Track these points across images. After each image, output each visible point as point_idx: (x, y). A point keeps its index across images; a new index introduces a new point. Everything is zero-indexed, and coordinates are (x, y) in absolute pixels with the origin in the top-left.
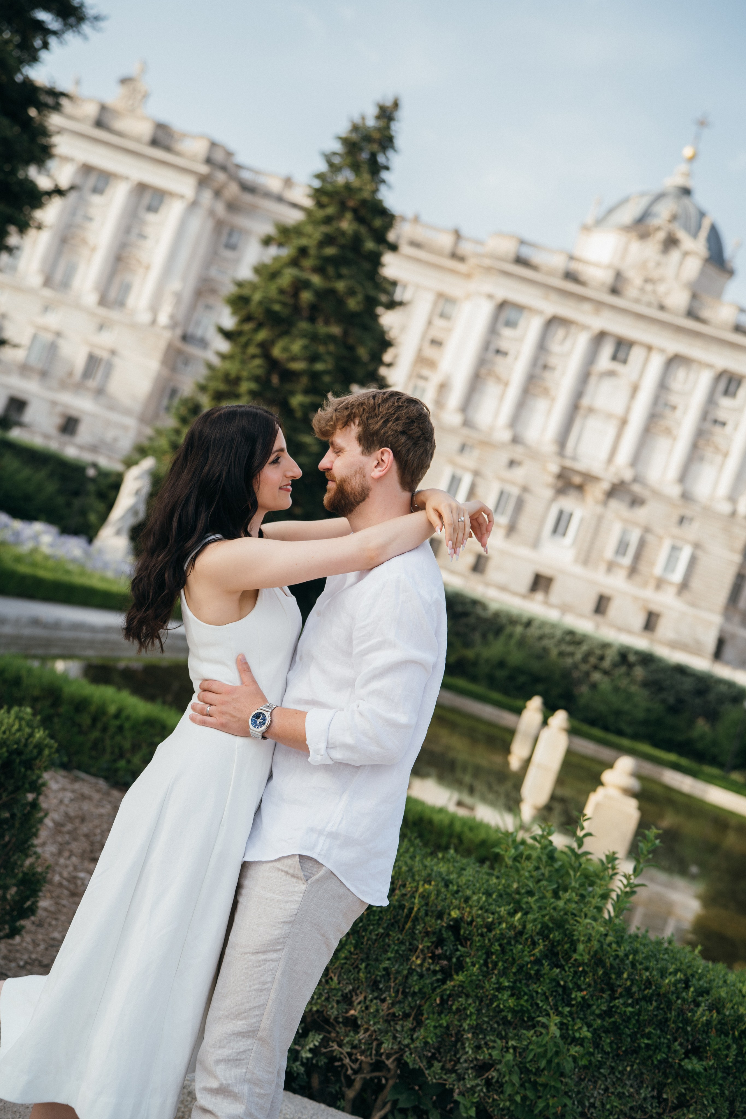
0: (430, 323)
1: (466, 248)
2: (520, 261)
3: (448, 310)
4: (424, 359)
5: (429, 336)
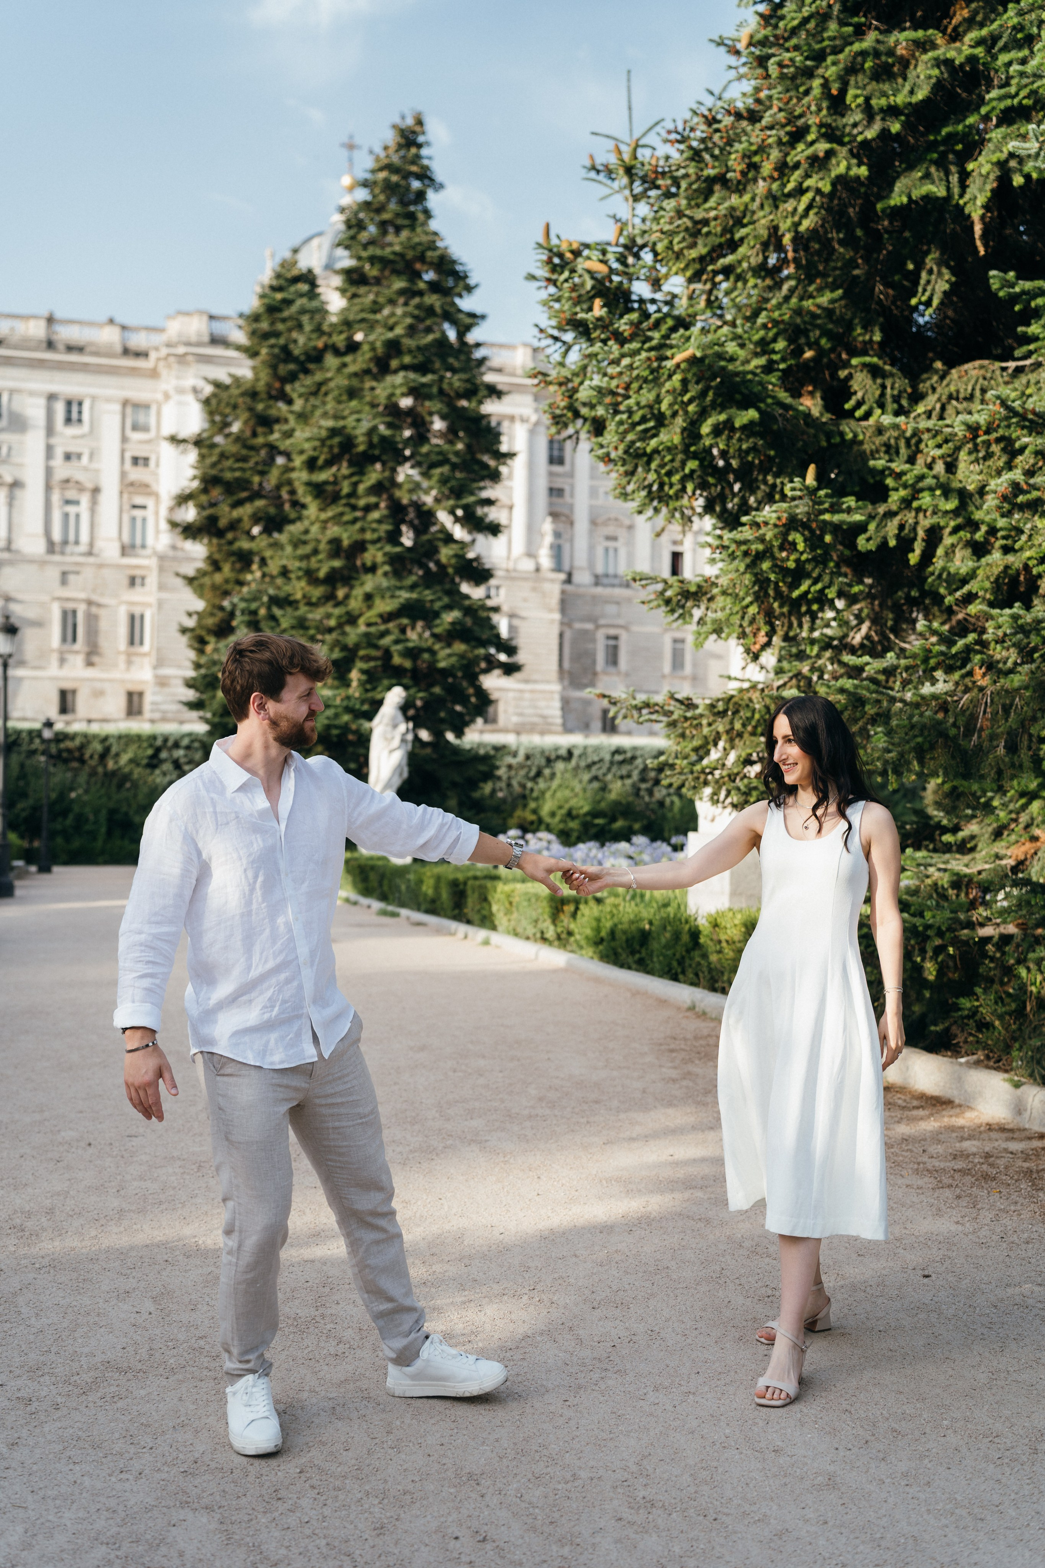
0: (124, 439)
1: (138, 341)
2: (216, 340)
3: (141, 419)
4: (132, 484)
5: (128, 456)
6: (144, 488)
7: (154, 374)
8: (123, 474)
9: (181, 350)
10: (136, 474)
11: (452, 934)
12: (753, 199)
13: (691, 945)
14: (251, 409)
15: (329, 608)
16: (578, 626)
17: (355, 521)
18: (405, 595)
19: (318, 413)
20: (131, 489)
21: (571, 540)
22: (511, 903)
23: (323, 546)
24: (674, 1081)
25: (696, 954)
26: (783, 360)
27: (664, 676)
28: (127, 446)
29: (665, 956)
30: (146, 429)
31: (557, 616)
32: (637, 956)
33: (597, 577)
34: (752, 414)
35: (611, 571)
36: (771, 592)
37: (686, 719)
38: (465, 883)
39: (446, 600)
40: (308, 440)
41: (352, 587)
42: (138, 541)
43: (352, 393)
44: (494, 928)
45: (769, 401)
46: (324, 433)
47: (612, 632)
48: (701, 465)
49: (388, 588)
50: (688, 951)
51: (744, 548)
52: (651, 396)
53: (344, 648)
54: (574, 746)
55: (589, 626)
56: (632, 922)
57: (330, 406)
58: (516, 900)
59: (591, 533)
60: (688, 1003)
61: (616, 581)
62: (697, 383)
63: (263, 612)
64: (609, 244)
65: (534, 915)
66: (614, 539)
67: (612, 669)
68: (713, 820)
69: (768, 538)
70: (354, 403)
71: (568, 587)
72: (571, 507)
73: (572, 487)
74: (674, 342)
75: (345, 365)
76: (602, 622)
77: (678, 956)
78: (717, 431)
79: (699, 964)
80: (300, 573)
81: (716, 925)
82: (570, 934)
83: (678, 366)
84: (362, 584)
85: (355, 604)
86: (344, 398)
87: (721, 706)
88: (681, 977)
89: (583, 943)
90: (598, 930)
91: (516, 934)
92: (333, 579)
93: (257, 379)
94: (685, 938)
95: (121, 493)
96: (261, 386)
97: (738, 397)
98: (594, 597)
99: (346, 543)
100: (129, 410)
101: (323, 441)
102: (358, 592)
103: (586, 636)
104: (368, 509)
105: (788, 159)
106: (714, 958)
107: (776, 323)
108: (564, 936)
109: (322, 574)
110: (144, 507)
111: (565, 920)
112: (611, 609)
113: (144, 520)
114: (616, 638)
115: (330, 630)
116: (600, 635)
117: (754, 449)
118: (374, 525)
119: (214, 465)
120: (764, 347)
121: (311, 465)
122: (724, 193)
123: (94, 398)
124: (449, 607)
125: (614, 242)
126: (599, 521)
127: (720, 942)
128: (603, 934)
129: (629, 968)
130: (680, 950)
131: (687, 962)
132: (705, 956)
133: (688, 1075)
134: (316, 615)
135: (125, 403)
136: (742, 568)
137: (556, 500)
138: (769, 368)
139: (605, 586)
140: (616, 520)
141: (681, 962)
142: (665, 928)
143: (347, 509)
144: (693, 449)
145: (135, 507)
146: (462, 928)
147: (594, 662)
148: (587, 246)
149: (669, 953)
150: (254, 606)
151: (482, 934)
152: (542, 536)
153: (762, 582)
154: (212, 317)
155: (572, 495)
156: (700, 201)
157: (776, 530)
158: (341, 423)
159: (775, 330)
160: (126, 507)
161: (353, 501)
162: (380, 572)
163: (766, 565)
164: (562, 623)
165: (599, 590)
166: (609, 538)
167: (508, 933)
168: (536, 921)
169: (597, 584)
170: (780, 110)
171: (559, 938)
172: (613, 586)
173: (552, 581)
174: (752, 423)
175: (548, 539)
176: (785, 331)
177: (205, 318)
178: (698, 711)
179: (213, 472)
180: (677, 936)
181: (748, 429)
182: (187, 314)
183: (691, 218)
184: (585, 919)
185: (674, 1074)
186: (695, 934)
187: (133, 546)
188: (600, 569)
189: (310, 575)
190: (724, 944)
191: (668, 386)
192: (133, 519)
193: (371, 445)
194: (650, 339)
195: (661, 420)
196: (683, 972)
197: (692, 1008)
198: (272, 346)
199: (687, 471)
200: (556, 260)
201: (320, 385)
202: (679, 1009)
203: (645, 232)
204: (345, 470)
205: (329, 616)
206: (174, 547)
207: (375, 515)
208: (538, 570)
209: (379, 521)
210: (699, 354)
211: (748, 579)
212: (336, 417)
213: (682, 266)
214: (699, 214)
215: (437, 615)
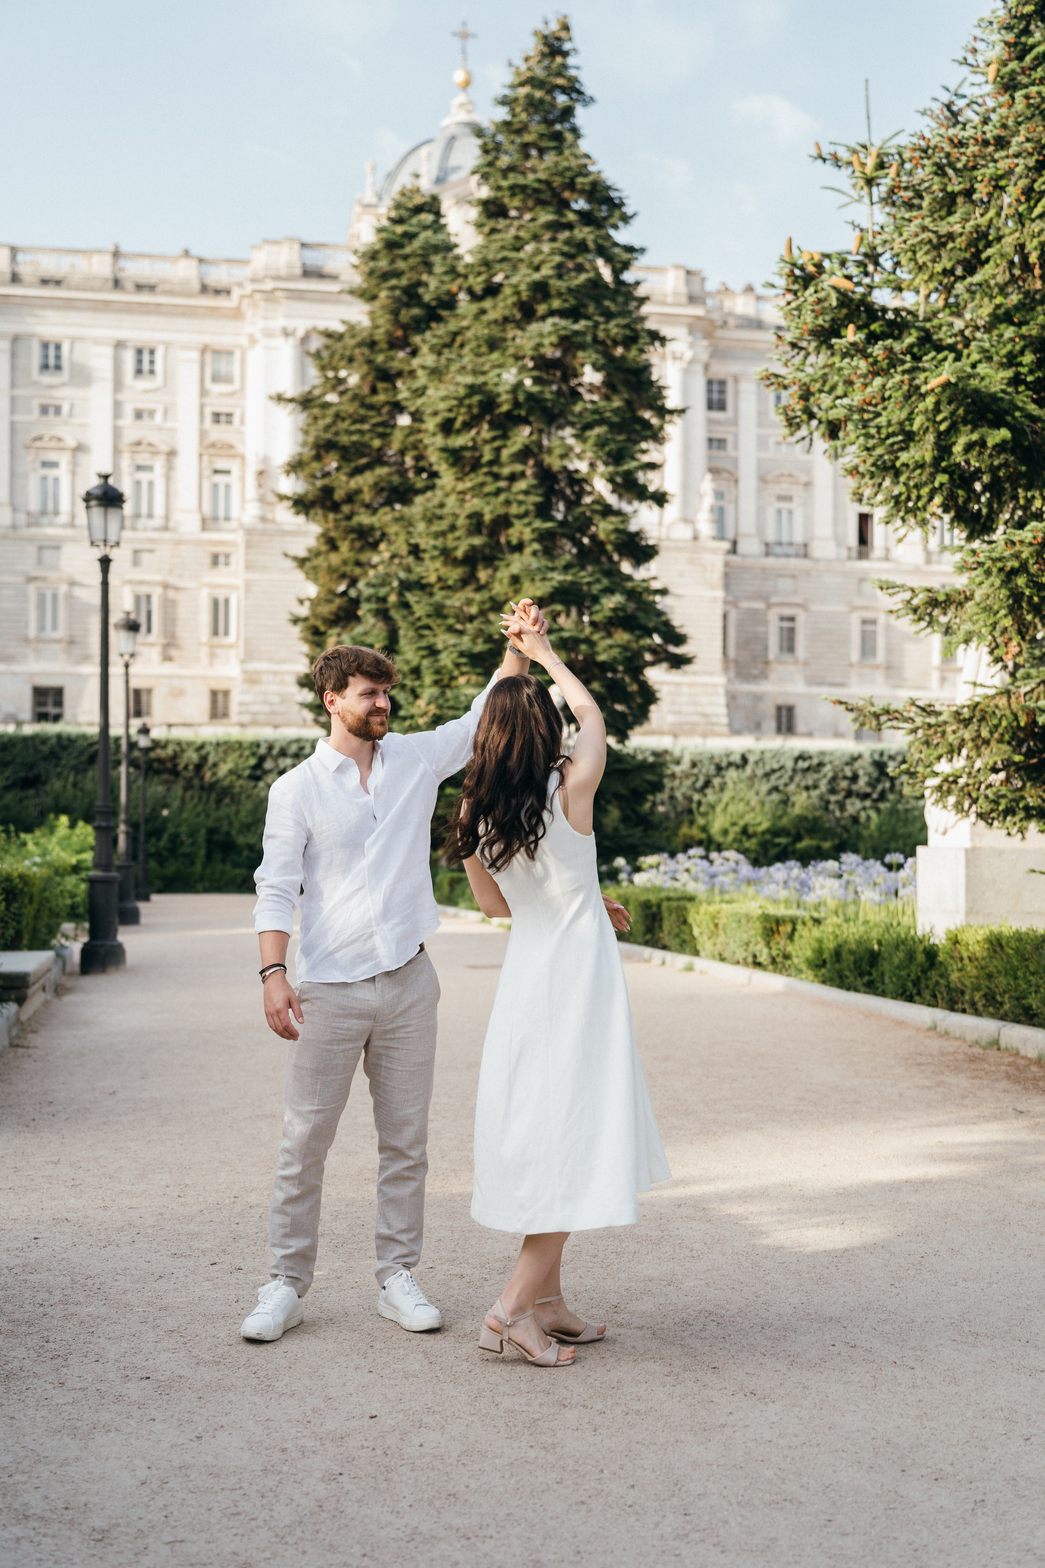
0: (204, 392)
1: (218, 276)
2: (309, 273)
3: (223, 367)
4: (213, 445)
5: (208, 411)
6: (227, 449)
7: (237, 314)
8: (203, 434)
9: (269, 285)
10: (217, 433)
11: (648, 961)
12: (998, 214)
13: (927, 965)
14: (369, 362)
15: (468, 593)
16: (745, 604)
17: (498, 492)
18: (558, 577)
19: (454, 368)
20: (212, 451)
21: (736, 502)
22: (716, 925)
23: (461, 522)
24: (929, 1088)
25: (934, 975)
26: (1031, 372)
27: (851, 665)
28: (207, 400)
29: (899, 977)
30: (228, 380)
31: (720, 594)
32: (866, 978)
33: (767, 545)
34: (1004, 433)
35: (785, 538)
36: (1024, 605)
37: (930, 726)
38: (659, 906)
39: (605, 582)
40: (444, 399)
41: (496, 569)
42: (221, 513)
43: (493, 344)
44: (696, 953)
45: (1017, 414)
46: (462, 391)
47: (787, 612)
48: (951, 479)
49: (539, 569)
50: (924, 972)
51: (1000, 565)
52: (904, 415)
53: (489, 639)
54: (749, 751)
55: (759, 605)
56: (859, 943)
57: (468, 359)
58: (722, 922)
59: (759, 492)
60: (929, 1023)
61: (792, 551)
62: (949, 403)
63: (393, 598)
64: (849, 253)
65: (745, 937)
66: (788, 499)
67: (787, 657)
68: (945, 833)
69: (1024, 556)
70: (495, 356)
71: (733, 558)
72: (735, 461)
73: (736, 435)
74: (927, 365)
75: (483, 312)
76: (774, 600)
77: (913, 976)
78: (969, 447)
79: (937, 983)
80: (436, 553)
81: (956, 942)
82: (787, 957)
83: (932, 390)
84: (508, 565)
85: (500, 588)
86: (484, 349)
87: (966, 713)
88: (917, 998)
89: (804, 967)
90: (819, 951)
91: (722, 959)
92: (472, 560)
93: (376, 327)
94: (921, 958)
95: (201, 455)
96: (380, 335)
97: (990, 416)
98: (764, 570)
99: (487, 518)
100: (208, 357)
101: (461, 400)
102: (504, 574)
103: (756, 617)
104: (513, 478)
105: (1036, 186)
106: (954, 976)
107: (1023, 337)
108: (779, 960)
109: (459, 554)
110: (227, 472)
111: (780, 942)
112: (785, 584)
113: (228, 487)
114: (792, 619)
115: (471, 619)
116: (773, 616)
117: (1005, 465)
118: (521, 497)
119: (327, 428)
120: (1011, 360)
121: (447, 427)
122: (968, 207)
123: (168, 345)
124: (609, 591)
125: (854, 251)
126: (769, 477)
127: (962, 959)
128: (826, 955)
129: (856, 990)
130: (915, 970)
131: (923, 983)
132: (944, 975)
133: (940, 1084)
134: (456, 601)
135: (204, 350)
136: (998, 583)
137: (716, 453)
138: (1016, 381)
139: (777, 556)
140: (790, 475)
141: (916, 984)
142: (897, 947)
143: (489, 479)
144: (944, 464)
145: (216, 472)
146: (658, 954)
147: (766, 648)
148: (828, 256)
149: (904, 973)
150: (382, 592)
151: (683, 959)
152: (701, 496)
153: (1016, 596)
154: (304, 245)
155: (736, 448)
156: (943, 213)
157: (1031, 549)
158: (481, 379)
159: (1022, 343)
160: (207, 472)
161: (495, 469)
162: (528, 551)
163: (1021, 581)
164: (726, 602)
165: (771, 561)
166: (781, 498)
167: (714, 957)
168: (747, 944)
169: (767, 554)
170: (1028, 140)
171: (774, 961)
172: (788, 556)
173: (714, 551)
174: (1004, 442)
175: (708, 501)
176: (1032, 344)
177: (296, 247)
178: (941, 719)
179: (328, 436)
180: (911, 956)
181: (1001, 447)
182: (276, 242)
183: (935, 232)
184: (803, 941)
185: (928, 1083)
186: (931, 954)
187: (215, 519)
188: (771, 537)
189: (446, 554)
190: (966, 961)
191: (921, 406)
192: (215, 486)
193: (516, 404)
194: (903, 362)
195: (910, 437)
196: (919, 993)
197: (933, 1028)
198: (392, 288)
199: (937, 484)
200: (797, 272)
201: (455, 334)
202: (918, 1029)
203: (885, 242)
204: (486, 432)
205: (469, 602)
206: (263, 519)
207: (522, 485)
208: (696, 538)
209: (526, 493)
210: (953, 380)
211: (1004, 592)
212: (475, 373)
213: (926, 277)
214: (943, 229)
215: (595, 599)
